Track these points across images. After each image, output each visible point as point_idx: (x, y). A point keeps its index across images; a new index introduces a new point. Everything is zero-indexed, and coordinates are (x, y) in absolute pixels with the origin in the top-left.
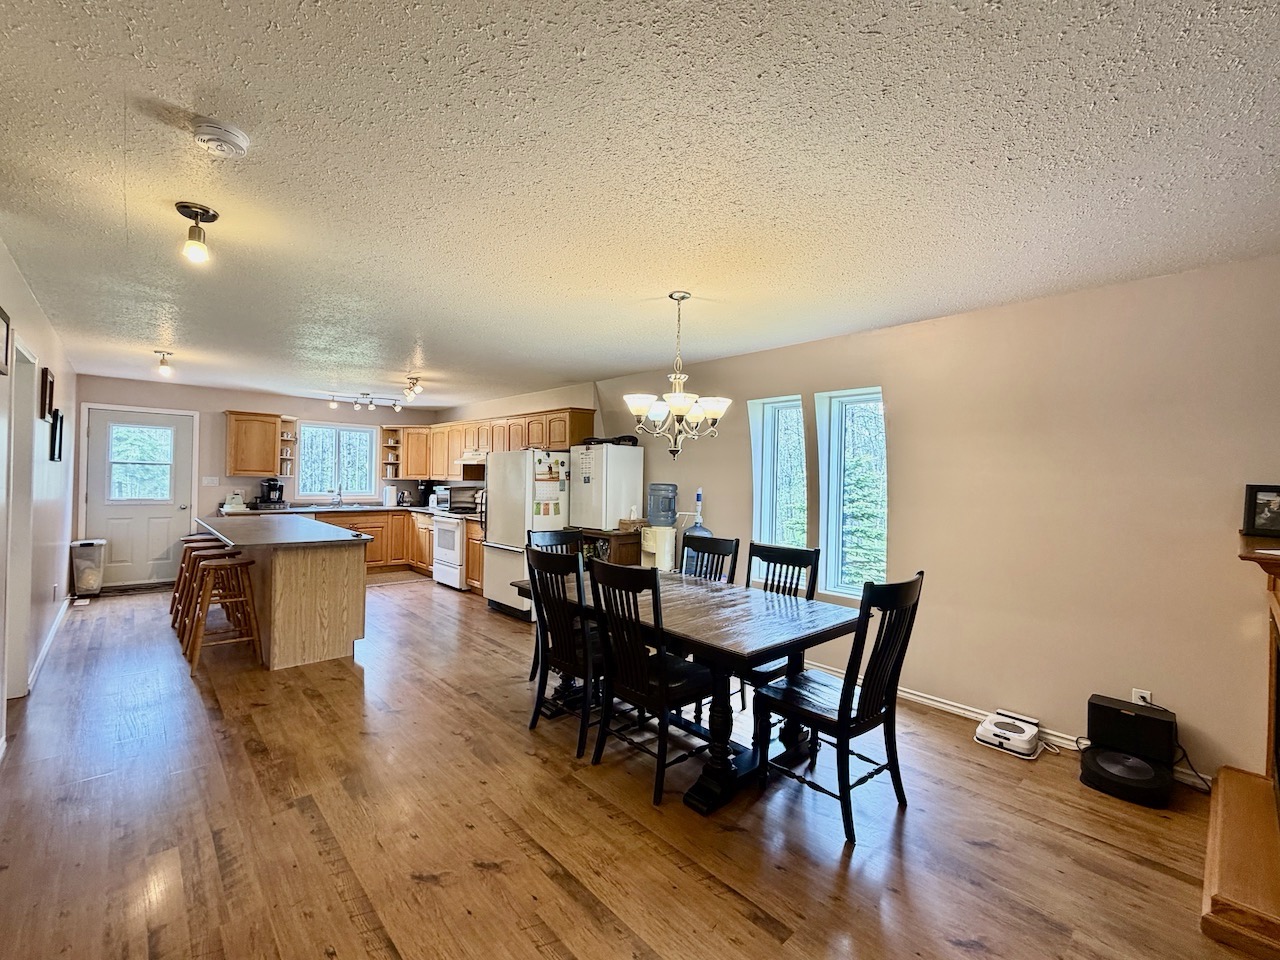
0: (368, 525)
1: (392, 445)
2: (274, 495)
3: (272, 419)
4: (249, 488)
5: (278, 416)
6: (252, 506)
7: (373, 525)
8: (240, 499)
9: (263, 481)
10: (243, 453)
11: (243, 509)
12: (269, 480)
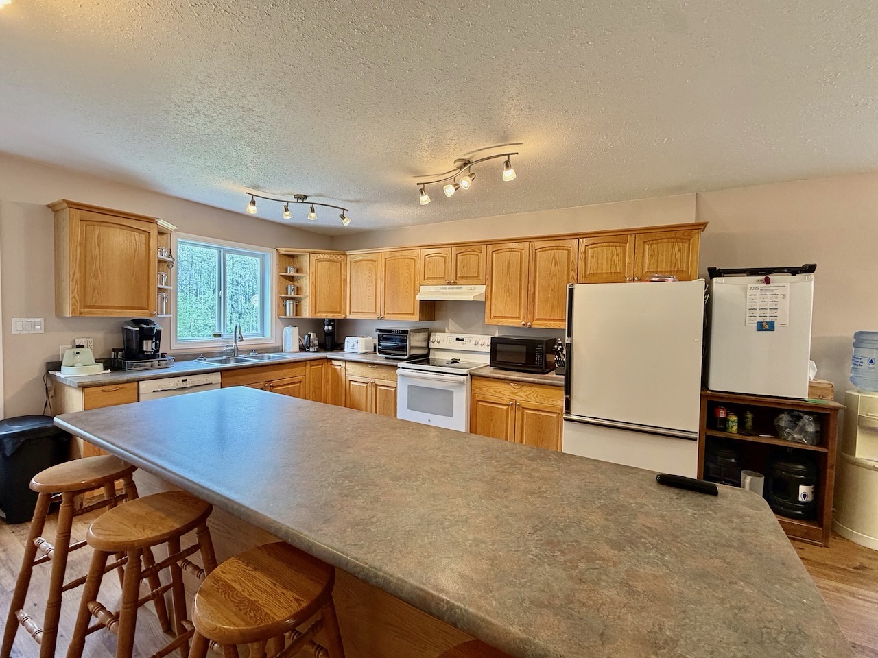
0: (285, 381)
1: (292, 274)
2: (148, 346)
3: (144, 226)
4: (100, 335)
5: (152, 221)
6: (111, 364)
7: (290, 380)
8: (88, 355)
9: (127, 323)
10: (96, 276)
11: (97, 372)
12: (137, 322)
